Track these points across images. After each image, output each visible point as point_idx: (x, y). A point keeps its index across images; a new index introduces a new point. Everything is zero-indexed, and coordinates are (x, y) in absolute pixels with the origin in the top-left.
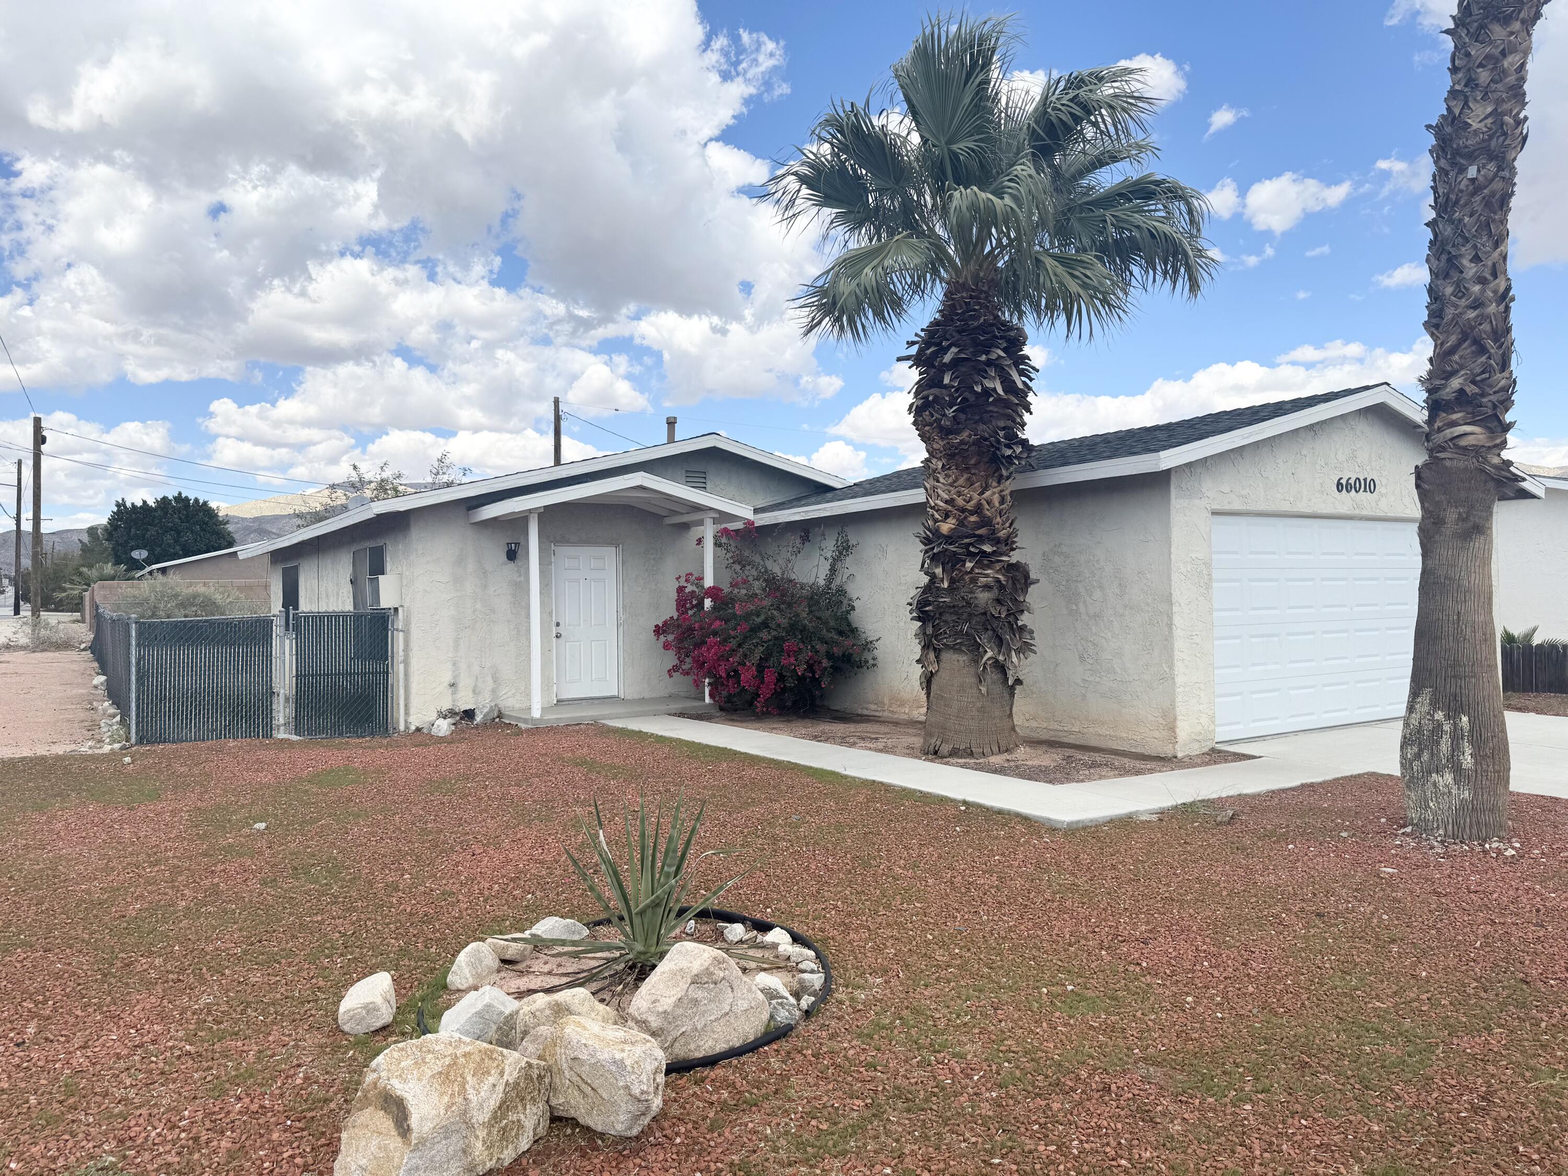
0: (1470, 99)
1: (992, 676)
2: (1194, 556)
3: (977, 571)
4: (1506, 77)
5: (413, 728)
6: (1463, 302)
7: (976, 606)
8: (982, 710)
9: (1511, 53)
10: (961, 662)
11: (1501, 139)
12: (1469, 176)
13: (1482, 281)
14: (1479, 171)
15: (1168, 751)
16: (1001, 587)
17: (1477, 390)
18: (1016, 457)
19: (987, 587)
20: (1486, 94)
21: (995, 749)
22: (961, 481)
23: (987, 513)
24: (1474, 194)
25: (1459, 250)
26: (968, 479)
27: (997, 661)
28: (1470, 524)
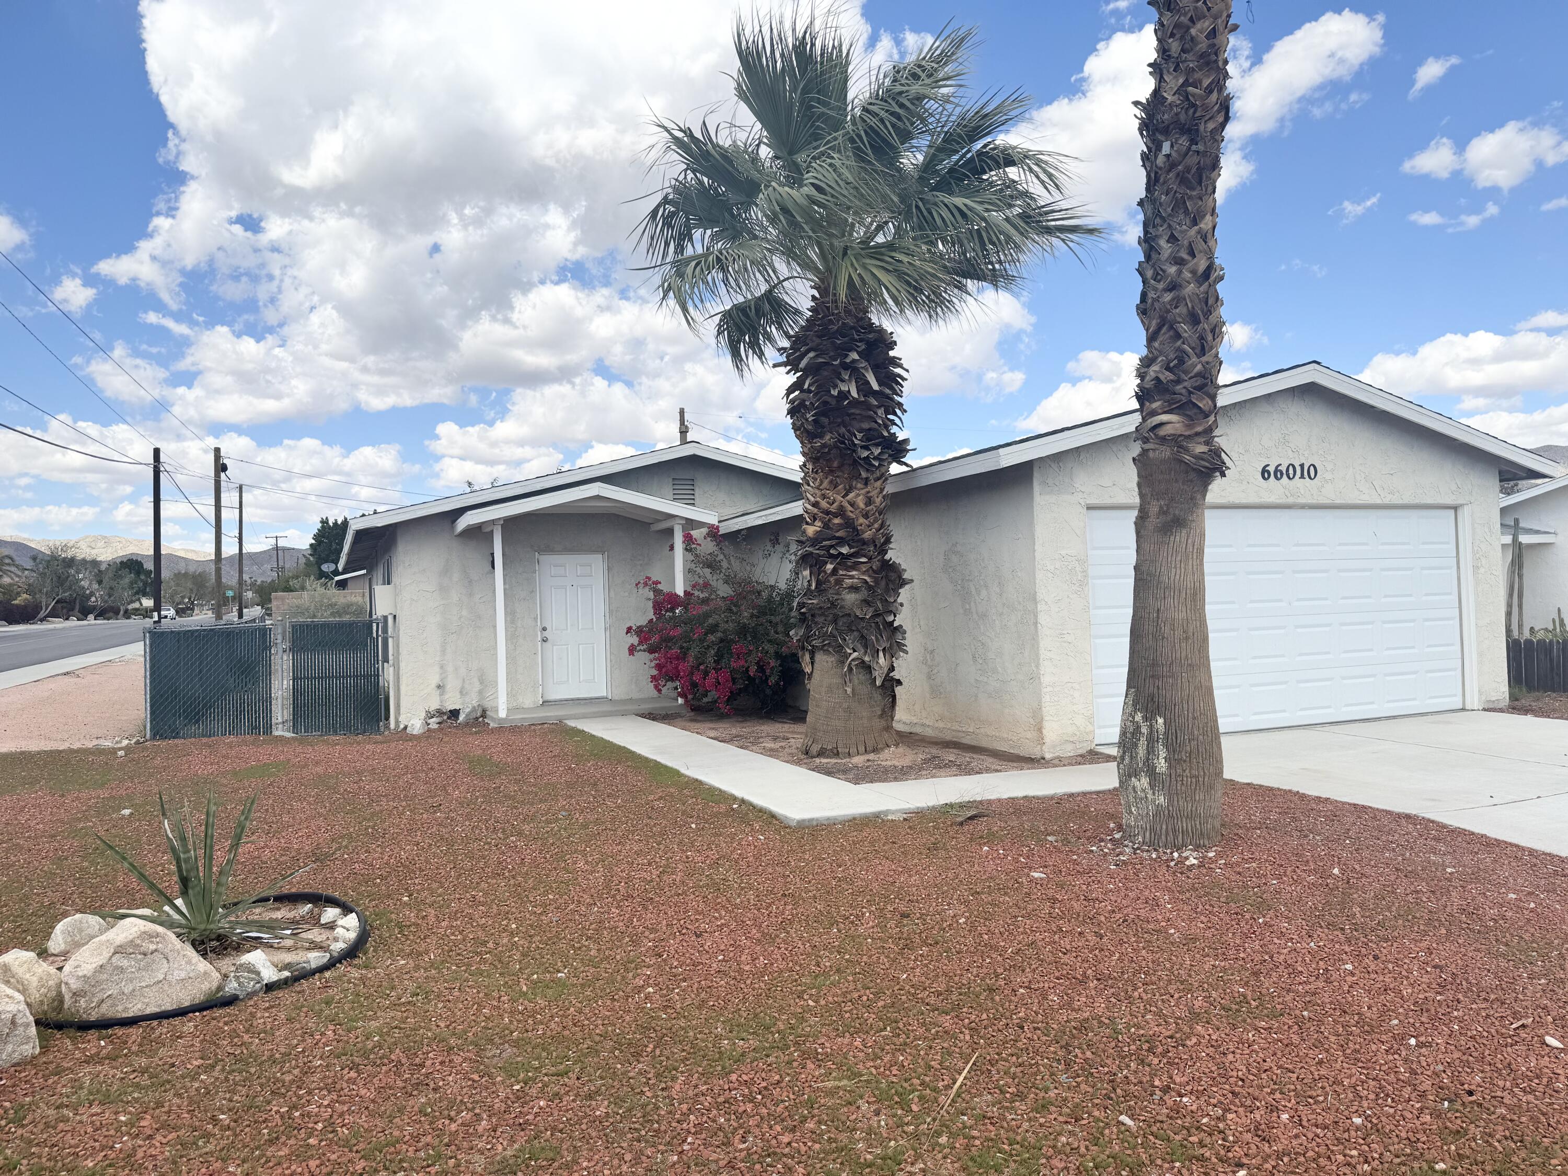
0: (1165, 71)
1: (859, 677)
2: (1063, 552)
3: (841, 572)
4: (1196, 45)
5: (402, 726)
6: (1161, 286)
7: (842, 607)
8: (849, 710)
9: (1199, 19)
10: (830, 664)
11: (1192, 111)
12: (1164, 153)
13: (1180, 262)
14: (1172, 146)
15: (1035, 752)
16: (870, 588)
17: (1171, 376)
18: (875, 458)
19: (854, 589)
20: (1178, 65)
21: (862, 749)
22: (826, 483)
23: (851, 514)
24: (1170, 171)
25: (1158, 230)
26: (831, 482)
27: (863, 662)
28: (1169, 518)
